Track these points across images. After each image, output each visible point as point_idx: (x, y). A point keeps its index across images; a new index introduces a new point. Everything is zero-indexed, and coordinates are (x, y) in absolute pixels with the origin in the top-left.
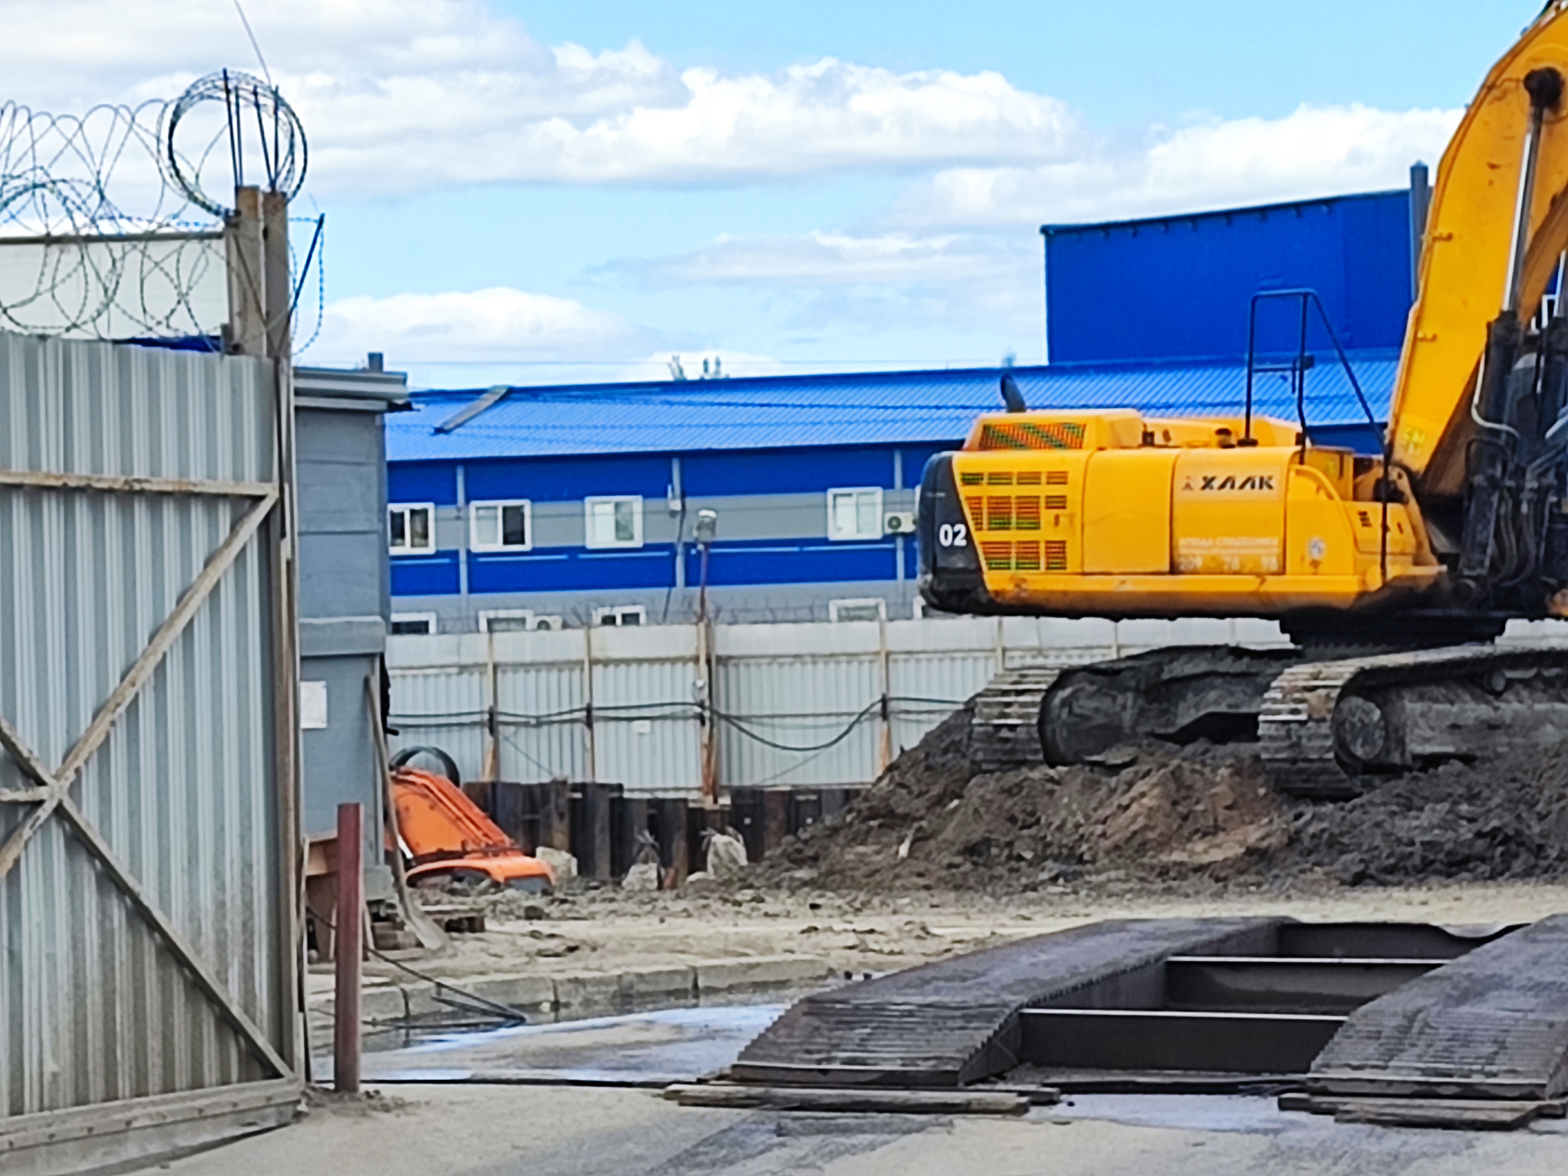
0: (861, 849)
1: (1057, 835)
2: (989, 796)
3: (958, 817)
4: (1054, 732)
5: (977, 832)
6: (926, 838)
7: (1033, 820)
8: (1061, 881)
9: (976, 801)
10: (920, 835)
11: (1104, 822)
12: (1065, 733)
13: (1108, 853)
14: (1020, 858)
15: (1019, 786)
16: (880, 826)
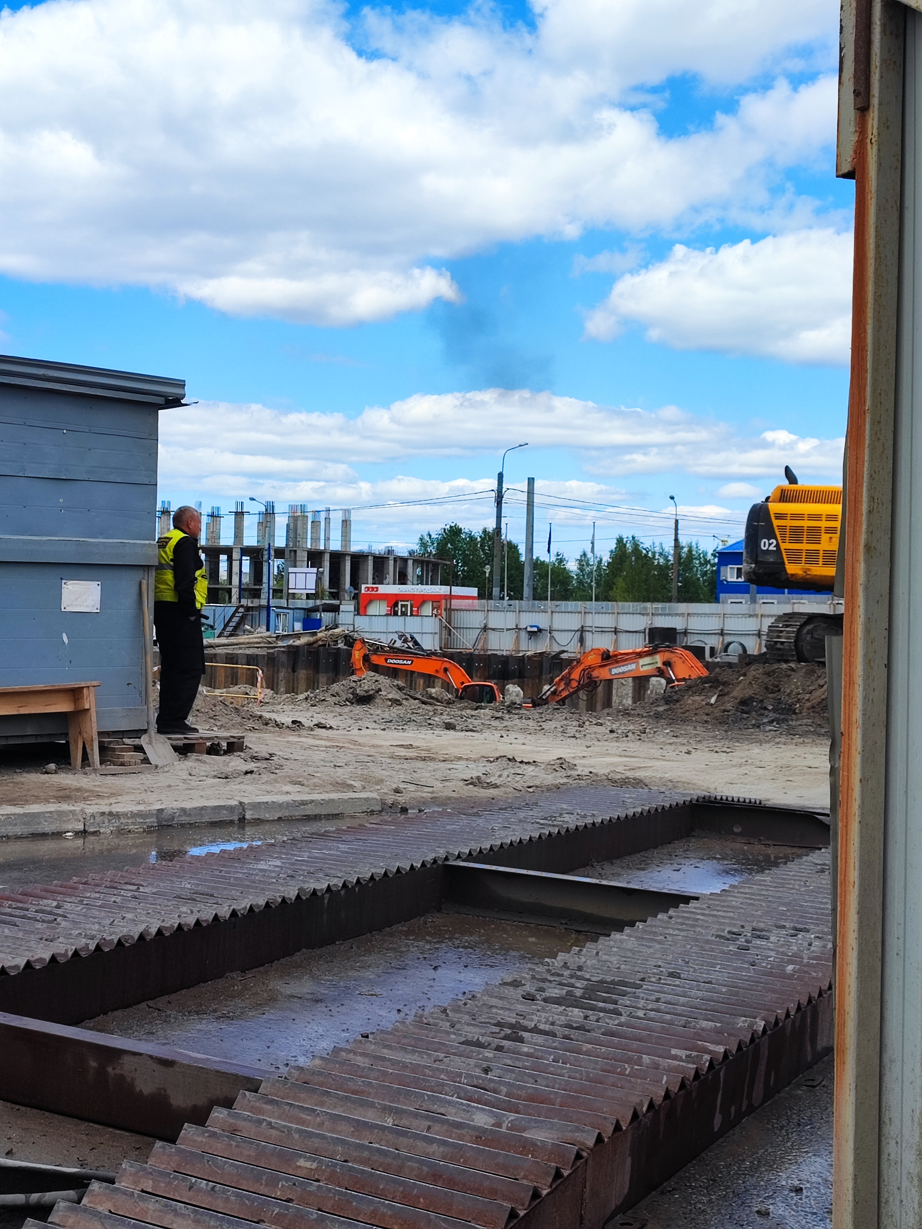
0: (697, 698)
1: (787, 697)
2: (757, 676)
3: (741, 685)
4: (802, 646)
5: (749, 692)
6: (725, 695)
7: (777, 689)
8: (775, 723)
9: (751, 678)
10: (721, 693)
11: (811, 693)
12: (808, 648)
13: (809, 709)
14: (765, 709)
15: (774, 672)
16: (710, 687)
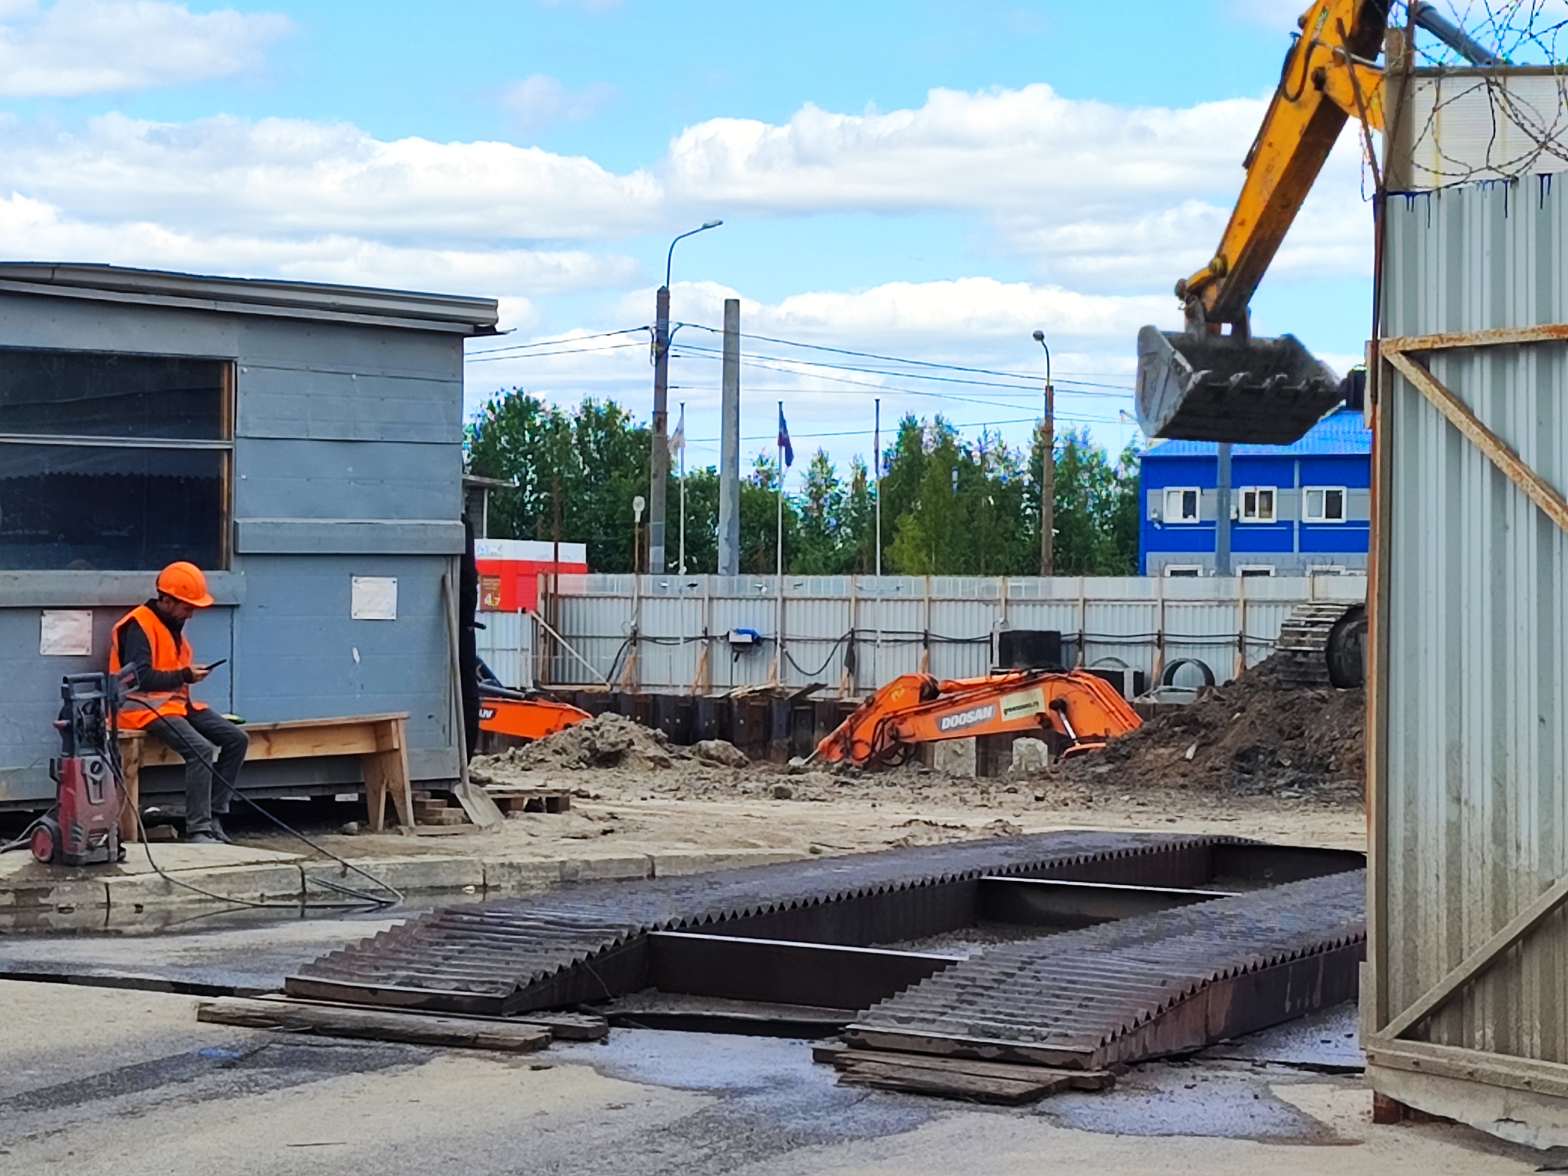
0: (1162, 751)
1: (1314, 746)
2: (1264, 711)
3: (1237, 727)
4: (1340, 658)
5: (1249, 740)
6: (1209, 744)
7: (1297, 733)
8: (1296, 786)
9: (1254, 714)
10: (1204, 741)
11: (1354, 738)
12: (1350, 661)
13: (1351, 764)
14: (1280, 765)
15: (1292, 703)
16: (1183, 732)
